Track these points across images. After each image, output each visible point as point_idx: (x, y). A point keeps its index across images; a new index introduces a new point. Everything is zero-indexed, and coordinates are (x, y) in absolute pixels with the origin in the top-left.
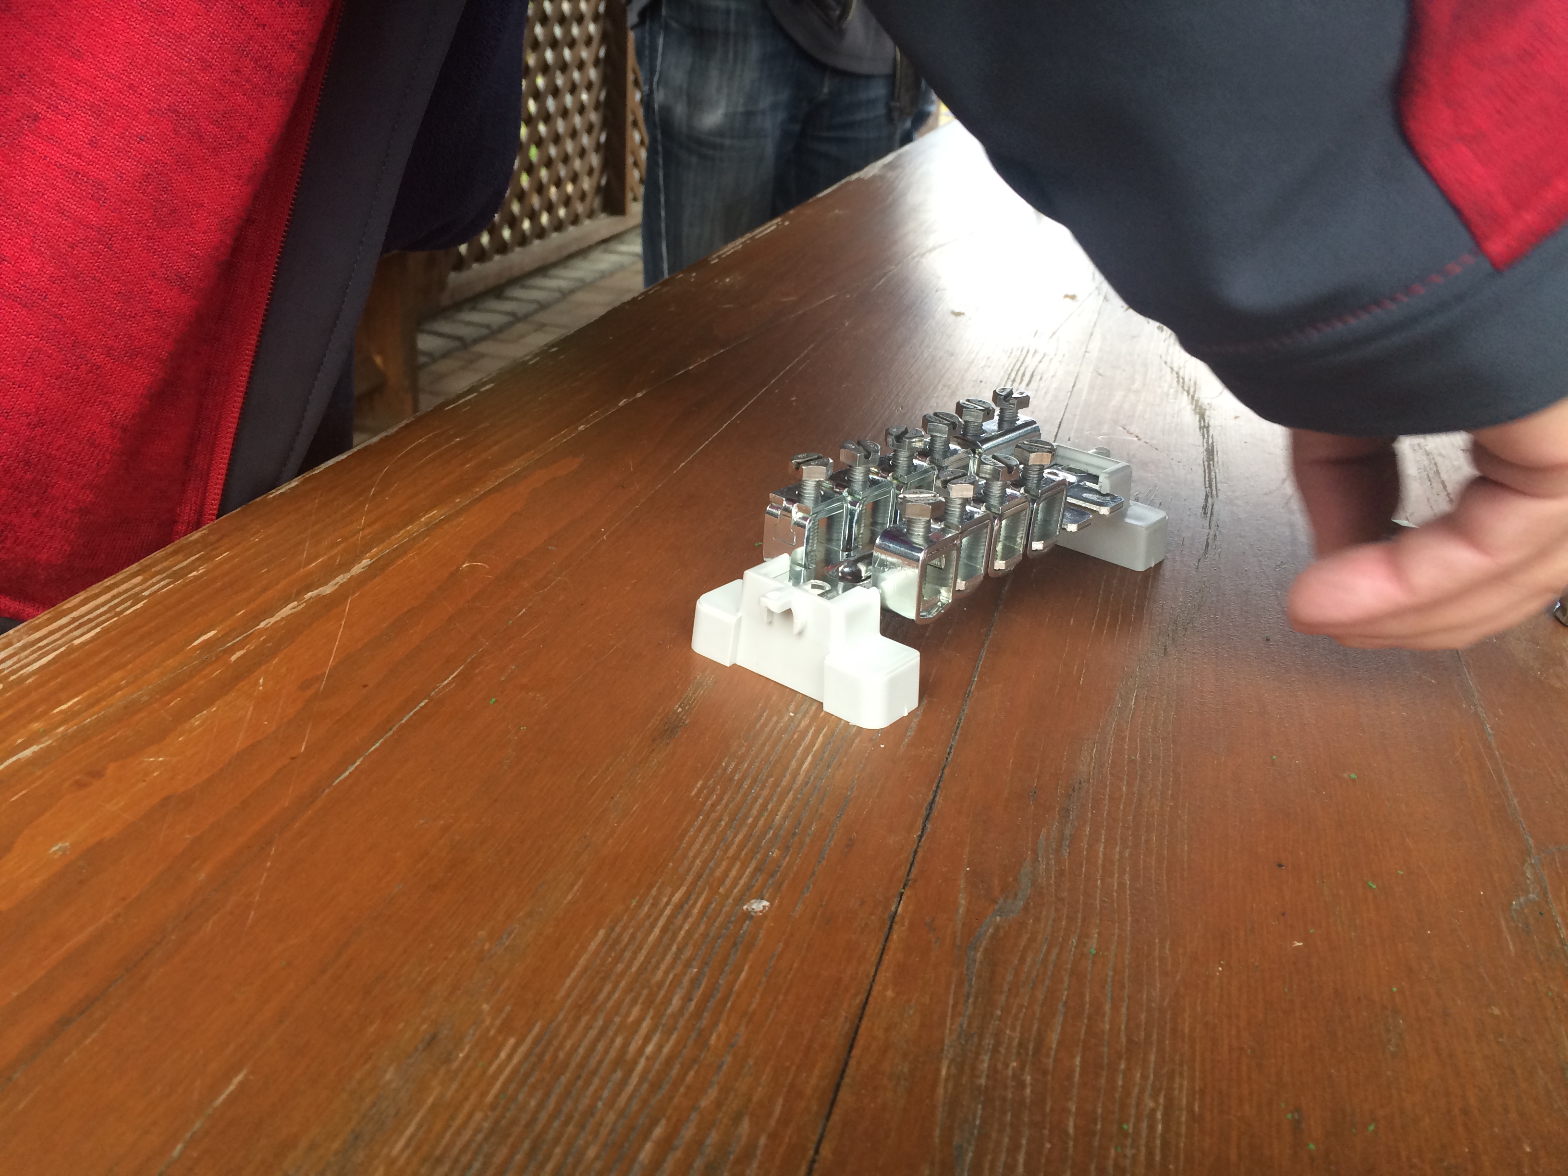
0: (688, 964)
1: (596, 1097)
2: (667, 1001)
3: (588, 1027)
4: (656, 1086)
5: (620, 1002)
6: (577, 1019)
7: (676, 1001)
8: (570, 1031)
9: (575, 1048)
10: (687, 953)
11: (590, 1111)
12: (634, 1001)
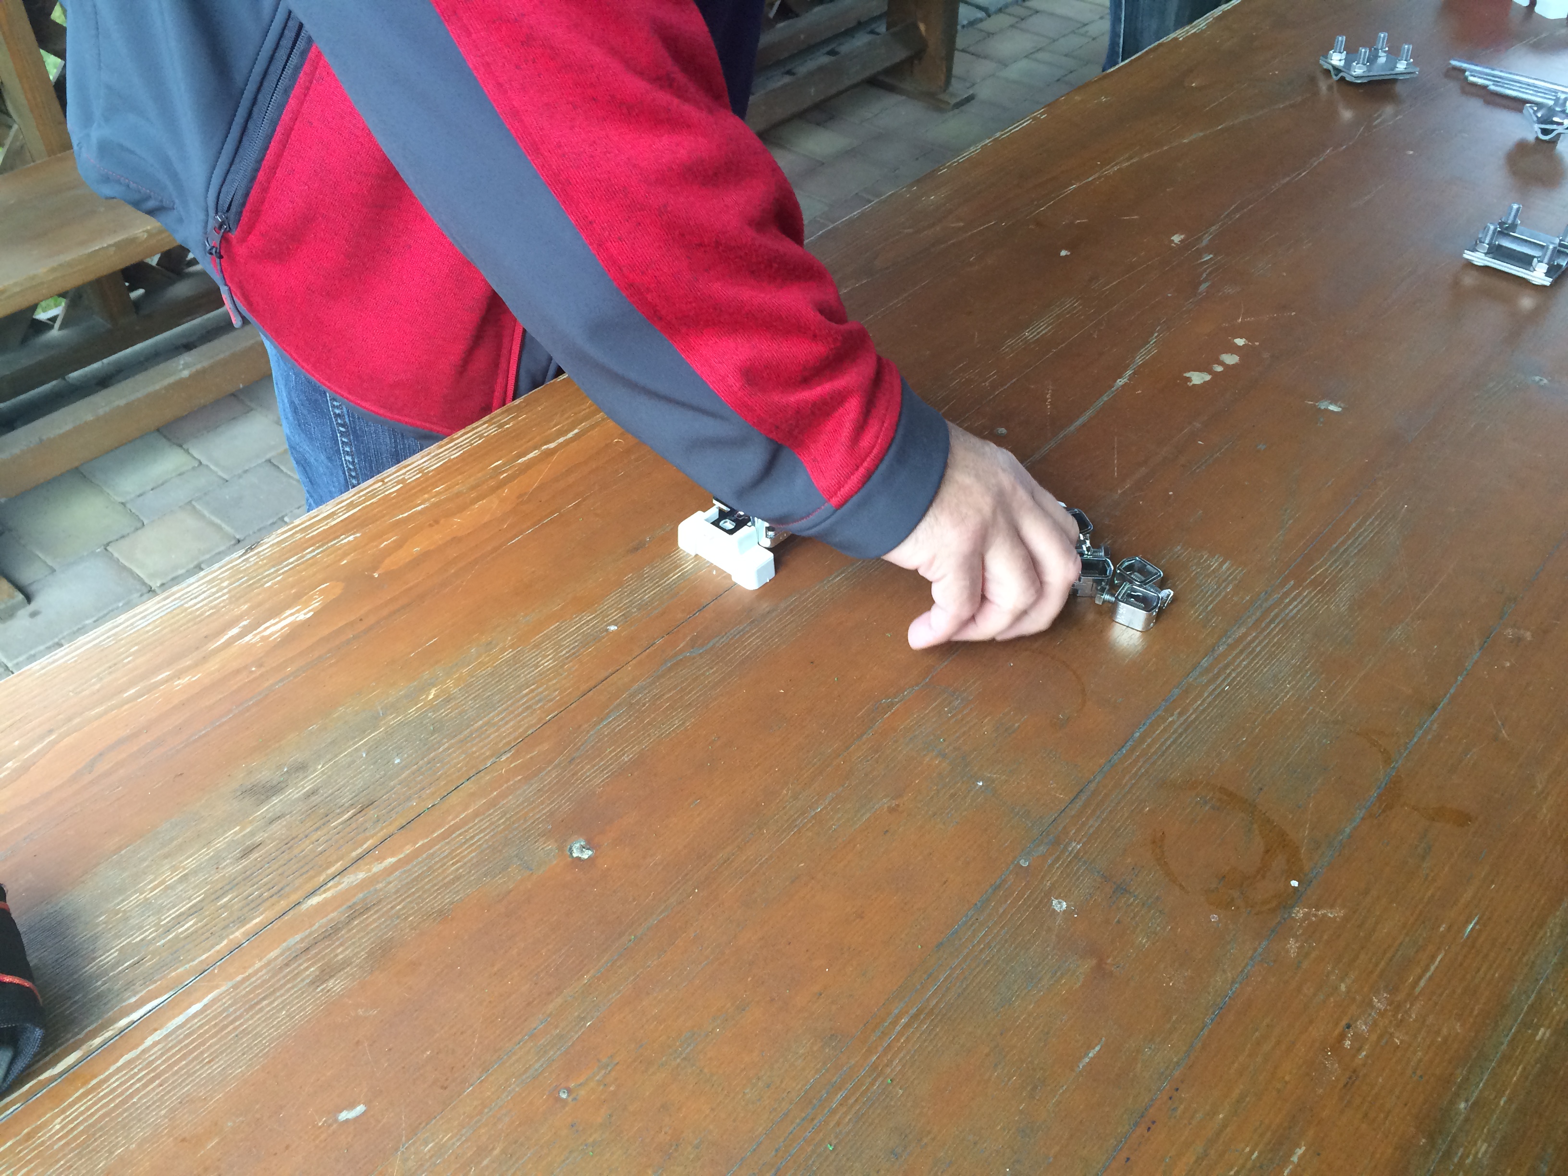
0: (576, 642)
1: (523, 673)
2: (562, 651)
3: (534, 652)
4: (541, 675)
5: (547, 648)
6: (532, 649)
7: (564, 652)
8: (528, 652)
9: (526, 657)
10: (578, 638)
11: (519, 676)
12: (552, 648)
